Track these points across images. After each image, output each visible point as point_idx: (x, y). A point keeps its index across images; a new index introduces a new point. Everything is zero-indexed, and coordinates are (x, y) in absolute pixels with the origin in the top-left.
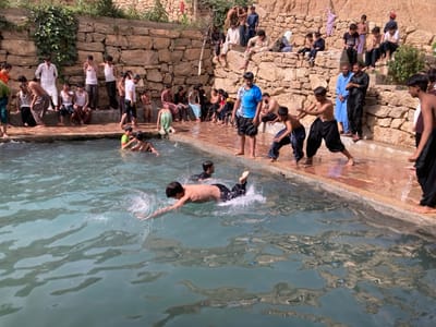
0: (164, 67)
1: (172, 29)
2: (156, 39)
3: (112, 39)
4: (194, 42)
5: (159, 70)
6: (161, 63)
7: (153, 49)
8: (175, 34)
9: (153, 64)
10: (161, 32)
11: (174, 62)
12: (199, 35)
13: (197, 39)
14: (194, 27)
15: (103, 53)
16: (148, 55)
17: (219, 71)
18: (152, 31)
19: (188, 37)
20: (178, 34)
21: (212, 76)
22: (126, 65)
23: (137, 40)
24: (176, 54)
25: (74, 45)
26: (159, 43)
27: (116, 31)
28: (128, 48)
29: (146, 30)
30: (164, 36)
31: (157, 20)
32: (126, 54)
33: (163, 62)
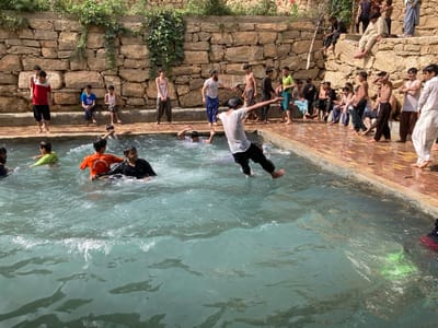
0: (269, 63)
1: (279, 21)
2: (262, 34)
3: (218, 37)
4: (304, 34)
5: (264, 66)
6: (266, 58)
7: (258, 44)
8: (283, 26)
9: (258, 60)
10: (268, 26)
11: (280, 56)
12: (309, 25)
13: (307, 30)
14: (305, 17)
15: (208, 52)
16: (253, 51)
17: (330, 64)
18: (259, 26)
19: (297, 29)
20: (285, 27)
21: (323, 69)
22: (230, 62)
23: (242, 37)
24: (282, 48)
25: (181, 46)
26: (265, 37)
27: (222, 29)
28: (233, 45)
29: (251, 25)
30: (271, 30)
31: (264, 14)
32: (231, 51)
33: (268, 57)
